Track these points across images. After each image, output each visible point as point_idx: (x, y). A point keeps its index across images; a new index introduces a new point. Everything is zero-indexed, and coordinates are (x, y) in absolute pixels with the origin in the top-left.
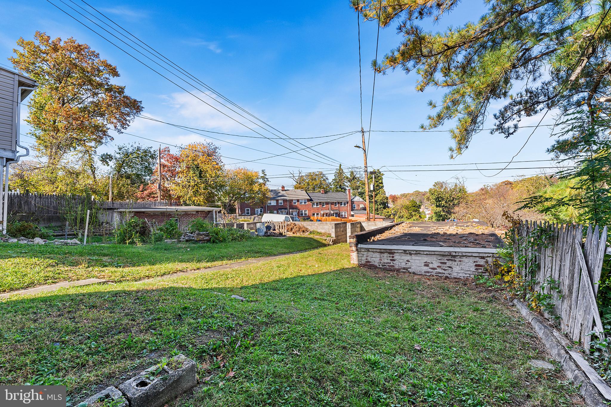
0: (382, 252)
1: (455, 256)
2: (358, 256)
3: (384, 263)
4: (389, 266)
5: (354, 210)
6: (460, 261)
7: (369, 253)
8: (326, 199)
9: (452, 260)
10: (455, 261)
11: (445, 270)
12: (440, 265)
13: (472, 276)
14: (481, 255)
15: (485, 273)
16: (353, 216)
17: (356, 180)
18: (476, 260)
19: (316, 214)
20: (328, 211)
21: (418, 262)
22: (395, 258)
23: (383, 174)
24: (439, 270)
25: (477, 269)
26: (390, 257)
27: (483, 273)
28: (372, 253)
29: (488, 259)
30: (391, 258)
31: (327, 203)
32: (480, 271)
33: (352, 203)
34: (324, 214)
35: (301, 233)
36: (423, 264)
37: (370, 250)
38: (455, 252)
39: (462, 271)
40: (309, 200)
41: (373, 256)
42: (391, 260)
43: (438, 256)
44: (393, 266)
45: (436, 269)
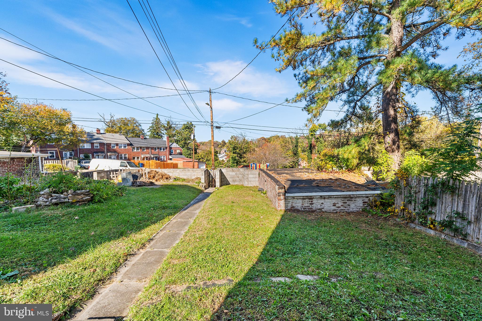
0: (304, 198)
1: (352, 198)
2: (285, 203)
3: (305, 207)
4: (308, 208)
5: (172, 154)
6: (355, 200)
7: (294, 200)
8: (146, 144)
9: (350, 200)
10: (352, 201)
11: (345, 207)
12: (343, 204)
13: (361, 209)
14: (367, 196)
15: (368, 207)
16: (171, 159)
17: (172, 129)
18: (363, 199)
19: (136, 158)
20: (148, 155)
21: (329, 203)
22: (313, 202)
23: (195, 127)
24: (342, 208)
25: (364, 205)
26: (310, 201)
27: (367, 207)
28: (296, 200)
29: (370, 198)
30: (310, 203)
31: (147, 148)
32: (365, 206)
33: (171, 148)
34: (144, 158)
35: (165, 180)
36: (332, 205)
37: (295, 198)
38: (353, 195)
39: (355, 207)
40: (128, 145)
41: (297, 202)
42: (310, 204)
43: (342, 198)
44: (312, 208)
45: (340, 207)
